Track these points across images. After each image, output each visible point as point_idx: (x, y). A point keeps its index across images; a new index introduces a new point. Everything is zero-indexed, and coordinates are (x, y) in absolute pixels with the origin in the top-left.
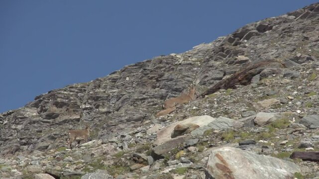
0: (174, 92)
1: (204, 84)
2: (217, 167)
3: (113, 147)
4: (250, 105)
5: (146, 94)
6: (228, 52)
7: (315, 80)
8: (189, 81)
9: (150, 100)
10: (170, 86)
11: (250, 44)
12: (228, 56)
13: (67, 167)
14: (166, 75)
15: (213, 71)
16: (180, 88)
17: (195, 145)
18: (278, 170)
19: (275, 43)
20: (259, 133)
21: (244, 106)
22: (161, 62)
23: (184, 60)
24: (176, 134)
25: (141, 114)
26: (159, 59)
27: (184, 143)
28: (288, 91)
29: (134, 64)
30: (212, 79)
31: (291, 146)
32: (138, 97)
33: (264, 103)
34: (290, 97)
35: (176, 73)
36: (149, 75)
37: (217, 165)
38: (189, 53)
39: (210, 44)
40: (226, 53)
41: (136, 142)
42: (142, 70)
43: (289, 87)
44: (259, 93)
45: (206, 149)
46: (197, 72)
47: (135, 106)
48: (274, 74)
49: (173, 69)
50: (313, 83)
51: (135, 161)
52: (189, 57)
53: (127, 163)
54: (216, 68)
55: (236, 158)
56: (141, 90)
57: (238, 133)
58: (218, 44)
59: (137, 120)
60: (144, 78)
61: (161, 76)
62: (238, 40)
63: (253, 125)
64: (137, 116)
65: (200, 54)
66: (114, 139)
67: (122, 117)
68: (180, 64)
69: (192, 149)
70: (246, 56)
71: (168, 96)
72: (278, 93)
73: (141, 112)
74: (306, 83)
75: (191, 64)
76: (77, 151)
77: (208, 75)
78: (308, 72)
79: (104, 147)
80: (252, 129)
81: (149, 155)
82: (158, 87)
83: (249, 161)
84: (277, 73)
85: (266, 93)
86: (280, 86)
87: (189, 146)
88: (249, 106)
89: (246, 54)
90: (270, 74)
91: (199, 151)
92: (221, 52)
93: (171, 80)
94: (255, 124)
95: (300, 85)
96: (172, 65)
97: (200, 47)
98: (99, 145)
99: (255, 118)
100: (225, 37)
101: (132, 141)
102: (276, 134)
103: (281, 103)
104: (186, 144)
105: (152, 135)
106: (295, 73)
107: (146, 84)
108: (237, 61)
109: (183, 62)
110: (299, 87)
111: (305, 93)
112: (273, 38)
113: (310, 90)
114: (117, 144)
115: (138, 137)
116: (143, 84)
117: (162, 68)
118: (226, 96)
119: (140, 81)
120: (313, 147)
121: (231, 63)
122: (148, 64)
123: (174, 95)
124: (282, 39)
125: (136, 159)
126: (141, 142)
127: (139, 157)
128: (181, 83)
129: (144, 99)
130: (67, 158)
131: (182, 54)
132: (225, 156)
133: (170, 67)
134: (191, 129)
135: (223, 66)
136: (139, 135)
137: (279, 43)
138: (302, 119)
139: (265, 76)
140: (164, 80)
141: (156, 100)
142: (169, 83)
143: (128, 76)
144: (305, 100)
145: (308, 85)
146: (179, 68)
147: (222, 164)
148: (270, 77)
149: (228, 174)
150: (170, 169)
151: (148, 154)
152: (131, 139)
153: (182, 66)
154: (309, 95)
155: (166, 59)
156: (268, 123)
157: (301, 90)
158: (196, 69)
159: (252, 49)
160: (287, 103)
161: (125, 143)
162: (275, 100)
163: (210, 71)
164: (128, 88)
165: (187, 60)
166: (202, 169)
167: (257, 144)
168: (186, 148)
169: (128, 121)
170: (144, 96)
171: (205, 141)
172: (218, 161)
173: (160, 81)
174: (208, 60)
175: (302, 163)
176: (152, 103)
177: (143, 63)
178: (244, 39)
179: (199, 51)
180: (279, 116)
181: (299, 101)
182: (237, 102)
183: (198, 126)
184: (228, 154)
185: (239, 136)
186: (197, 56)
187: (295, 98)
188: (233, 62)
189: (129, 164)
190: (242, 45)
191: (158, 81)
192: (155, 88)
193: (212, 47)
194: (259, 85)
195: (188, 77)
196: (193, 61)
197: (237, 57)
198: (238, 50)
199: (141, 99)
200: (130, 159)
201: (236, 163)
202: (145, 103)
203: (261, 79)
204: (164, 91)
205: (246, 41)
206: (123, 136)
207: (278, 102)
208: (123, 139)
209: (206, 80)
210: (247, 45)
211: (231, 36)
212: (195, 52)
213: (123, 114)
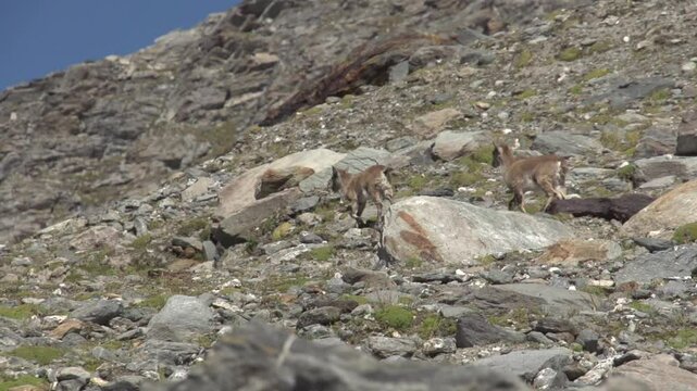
0: (120, 141)
1: (185, 119)
2: (406, 240)
3: (115, 230)
4: (398, 126)
5: (58, 148)
6: (232, 47)
7: (530, 64)
8: (151, 114)
9: (67, 160)
10: (109, 127)
11: (281, 26)
12: (233, 55)
13: (31, 274)
14: (101, 104)
15: (203, 90)
16: (133, 132)
17: (311, 210)
18: (530, 237)
19: (333, 23)
20: (447, 175)
21: (386, 129)
22: (86, 76)
23: (138, 70)
24: (267, 188)
25: (48, 192)
26: (82, 69)
27: (289, 207)
28: (476, 91)
29: (27, 84)
30: (202, 108)
31: (531, 195)
32: (41, 154)
33: (430, 120)
34: (482, 104)
35: (121, 99)
36: (61, 106)
37: (405, 235)
38: (146, 53)
39: (192, 32)
40: (229, 48)
41: (164, 217)
42: (44, 95)
43: (475, 84)
44: (414, 101)
45: (340, 215)
46: (167, 95)
47: (35, 176)
48: (437, 58)
49: (113, 90)
50: (525, 71)
51: (177, 254)
52: (148, 61)
53: (160, 260)
54: (210, 84)
55: (440, 218)
56: (47, 140)
57: (403, 179)
58: (209, 31)
59: (40, 207)
60: (50, 114)
61: (89, 106)
62: (253, 19)
63: (431, 161)
64: (40, 197)
65: (172, 53)
66: (113, 215)
67: (6, 201)
68: (129, 78)
69: (307, 217)
70: (272, 53)
71: (107, 150)
72: (455, 96)
73: (49, 188)
74: (512, 73)
75: (152, 77)
76: (36, 245)
77: (191, 98)
78: (512, 49)
79: (96, 232)
80: (432, 169)
81: (206, 239)
82: (84, 131)
83: (470, 223)
84: (445, 57)
85: (430, 98)
86: (458, 83)
87: (300, 212)
88: (396, 129)
89: (271, 50)
90: (430, 60)
91: (324, 221)
92: (217, 46)
93: (112, 114)
94: (435, 158)
95: (498, 79)
96: (110, 81)
97: (172, 37)
98: (80, 230)
99: (433, 146)
100: (224, 15)
101: (155, 215)
102: (486, 175)
103: (466, 116)
104: (293, 210)
105: (194, 200)
106: (484, 53)
107: (56, 125)
108: (253, 65)
109: (135, 75)
110: (498, 82)
111: (514, 94)
112: (327, 11)
113: (523, 85)
114: (122, 224)
115: (166, 207)
116: (50, 127)
117: (89, 88)
118: (344, 109)
119: (44, 121)
120: (578, 192)
121: (241, 70)
122: (57, 80)
123: (119, 147)
124: (347, 13)
125: (178, 250)
126: (173, 217)
127: (185, 245)
128: (133, 119)
129: (55, 159)
130: (17, 259)
131: (130, 56)
132: (419, 215)
133: (106, 86)
134: (297, 178)
135: (223, 77)
136: (166, 202)
137: (342, 21)
138: (536, 141)
139: (418, 64)
140: (95, 115)
141: (81, 159)
142: (107, 120)
143: (15, 111)
144: (514, 107)
145: (516, 76)
146: (128, 86)
147: (412, 231)
148: (430, 64)
149: (428, 252)
150: (297, 253)
151: (203, 238)
152: (151, 212)
153: (134, 82)
154: (520, 96)
155: (98, 68)
156: (462, 153)
157: (504, 88)
158: (164, 87)
159: (285, 37)
160: (479, 116)
161: (141, 220)
162: (453, 112)
163: (195, 90)
164: (17, 137)
165: (145, 69)
166: (365, 248)
167: (456, 194)
168: (293, 216)
169: (21, 209)
170: (54, 153)
171: (332, 200)
172: (405, 226)
173: (87, 117)
174: (190, 67)
175: (576, 220)
176: (72, 167)
177: (47, 79)
178: (265, 17)
179: (169, 48)
180: (483, 138)
181: (503, 110)
182: (370, 121)
183: (312, 172)
184: (424, 211)
185: (404, 185)
186: (163, 59)
187: (492, 104)
188: (244, 68)
189: (164, 261)
190: (262, 29)
191: (81, 117)
192: (76, 134)
193: (196, 38)
194: (412, 83)
195: (149, 105)
196: (159, 71)
197: (252, 57)
198: (256, 42)
199: (49, 160)
200: (166, 250)
201: (442, 229)
202: (57, 168)
203: (411, 72)
204: (97, 140)
205: (269, 20)
206: (131, 208)
207: (458, 115)
208: (135, 213)
209: (189, 109)
210: (273, 29)
211: (236, 10)
212: (161, 50)
213: (10, 196)
